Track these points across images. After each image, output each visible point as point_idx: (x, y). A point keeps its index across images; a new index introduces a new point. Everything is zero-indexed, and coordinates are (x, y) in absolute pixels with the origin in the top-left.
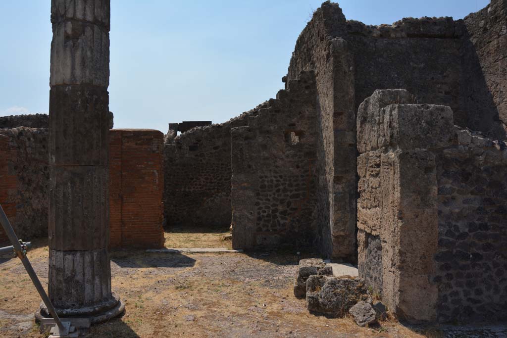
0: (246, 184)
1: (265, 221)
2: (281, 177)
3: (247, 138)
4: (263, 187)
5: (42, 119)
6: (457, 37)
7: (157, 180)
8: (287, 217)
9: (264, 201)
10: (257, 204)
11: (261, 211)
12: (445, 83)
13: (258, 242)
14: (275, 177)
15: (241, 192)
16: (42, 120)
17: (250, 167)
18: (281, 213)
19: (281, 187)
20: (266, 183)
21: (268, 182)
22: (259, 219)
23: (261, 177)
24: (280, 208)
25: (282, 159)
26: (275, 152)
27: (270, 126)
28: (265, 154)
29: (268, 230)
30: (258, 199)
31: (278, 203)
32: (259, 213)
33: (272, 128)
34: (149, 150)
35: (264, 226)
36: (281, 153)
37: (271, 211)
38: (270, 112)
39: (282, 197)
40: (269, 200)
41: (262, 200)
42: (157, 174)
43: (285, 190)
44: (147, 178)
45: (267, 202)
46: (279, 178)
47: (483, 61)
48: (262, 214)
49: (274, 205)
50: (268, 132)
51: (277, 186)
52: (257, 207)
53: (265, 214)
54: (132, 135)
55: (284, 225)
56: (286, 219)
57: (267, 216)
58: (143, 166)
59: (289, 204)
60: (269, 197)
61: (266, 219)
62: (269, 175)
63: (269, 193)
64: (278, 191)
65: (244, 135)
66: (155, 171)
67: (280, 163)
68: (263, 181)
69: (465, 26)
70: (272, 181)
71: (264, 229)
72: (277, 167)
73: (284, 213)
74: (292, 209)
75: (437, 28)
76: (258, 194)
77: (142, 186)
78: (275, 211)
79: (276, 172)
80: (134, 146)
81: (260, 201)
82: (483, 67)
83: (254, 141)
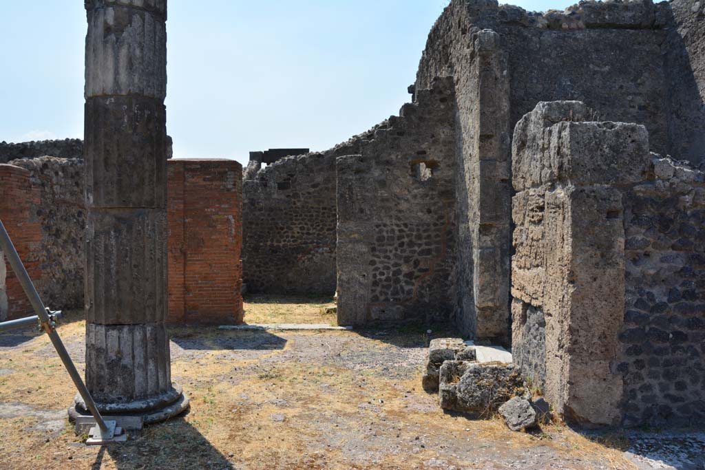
0: (356, 235)
1: (383, 287)
2: (406, 225)
3: (358, 172)
4: (381, 239)
5: (74, 146)
6: (658, 27)
7: (233, 230)
8: (413, 281)
9: (382, 259)
10: (373, 263)
11: (377, 273)
12: (640, 94)
13: (374, 316)
14: (397, 225)
15: (350, 246)
16: (74, 148)
17: (362, 211)
18: (406, 275)
19: (406, 240)
20: (385, 234)
21: (387, 232)
22: (375, 284)
23: (378, 226)
24: (405, 269)
25: (407, 200)
26: (397, 190)
27: (390, 154)
28: (383, 193)
29: (387, 300)
30: (373, 255)
31: (402, 261)
32: (375, 276)
33: (393, 157)
34: (222, 187)
35: (381, 293)
36: (407, 193)
37: (391, 273)
38: (391, 134)
39: (407, 254)
40: (388, 258)
41: (379, 257)
42: (233, 221)
43: (411, 244)
44: (219, 226)
45: (386, 260)
46: (403, 227)
47: (696, 61)
48: (378, 277)
49: (396, 265)
50: (388, 163)
51: (400, 238)
52: (371, 268)
53: (383, 277)
54: (199, 166)
55: (409, 292)
56: (413, 284)
57: (385, 281)
58: (213, 210)
59: (416, 263)
60: (388, 254)
61: (385, 283)
62: (388, 223)
63: (389, 248)
64: (402, 245)
65: (355, 167)
66: (231, 217)
67: (404, 206)
68: (381, 231)
69: (671, 11)
70: (393, 231)
71: (382, 298)
72: (400, 211)
73: (410, 275)
74: (421, 270)
75: (630, 14)
76: (373, 249)
77: (214, 237)
78: (397, 273)
79: (398, 219)
80: (202, 183)
81: (376, 259)
82: (695, 70)
83: (368, 176)
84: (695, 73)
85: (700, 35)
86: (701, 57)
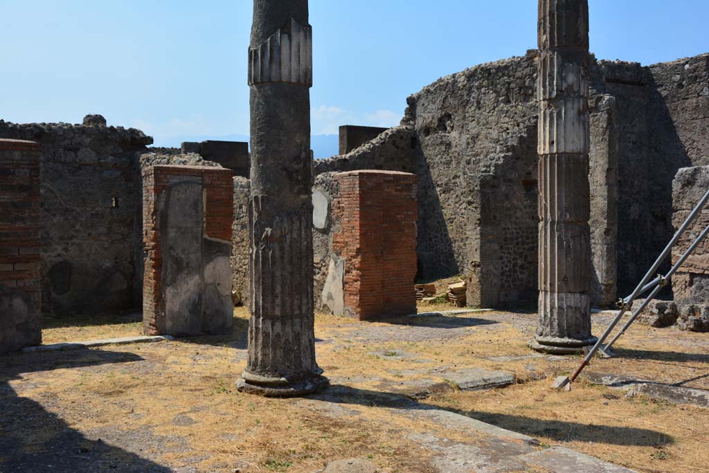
0: (491, 237)
1: (507, 276)
2: (520, 228)
3: (493, 186)
4: (506, 239)
7: (416, 233)
8: (525, 271)
9: (507, 255)
10: (501, 258)
11: (504, 265)
12: (633, 133)
13: (502, 300)
14: (516, 229)
15: (488, 245)
17: (495, 217)
18: (520, 267)
19: (520, 240)
20: (508, 235)
21: (510, 234)
22: (503, 274)
23: (504, 229)
24: (520, 262)
25: (521, 210)
26: (515, 202)
27: (511, 174)
28: (507, 204)
29: (509, 286)
30: (502, 252)
31: (518, 257)
32: (502, 268)
33: (513, 176)
34: (408, 197)
35: (506, 281)
36: (520, 203)
37: (512, 265)
38: (512, 159)
39: (521, 251)
40: (509, 253)
41: (504, 253)
42: (416, 225)
43: (523, 243)
44: (406, 231)
45: (509, 256)
46: (518, 231)
47: (676, 116)
48: (504, 268)
49: (515, 259)
50: (510, 180)
51: (517, 238)
52: (500, 261)
53: (507, 269)
54: (392, 179)
55: (522, 280)
56: (524, 273)
57: (509, 271)
58: (403, 217)
59: (526, 257)
60: (510, 251)
61: (508, 274)
62: (510, 227)
63: (511, 246)
64: (518, 244)
65: (491, 183)
66: (414, 222)
67: (519, 214)
68: (506, 233)
69: (652, 75)
70: (513, 232)
71: (506, 285)
72: (517, 218)
73: (522, 267)
74: (528, 263)
75: (629, 73)
76: (502, 248)
77: (403, 239)
78: (515, 265)
79: (516, 224)
80: (394, 193)
81: (503, 255)
82: (675, 122)
83: (497, 190)
84: (675, 124)
85: (681, 99)
86: (681, 114)
